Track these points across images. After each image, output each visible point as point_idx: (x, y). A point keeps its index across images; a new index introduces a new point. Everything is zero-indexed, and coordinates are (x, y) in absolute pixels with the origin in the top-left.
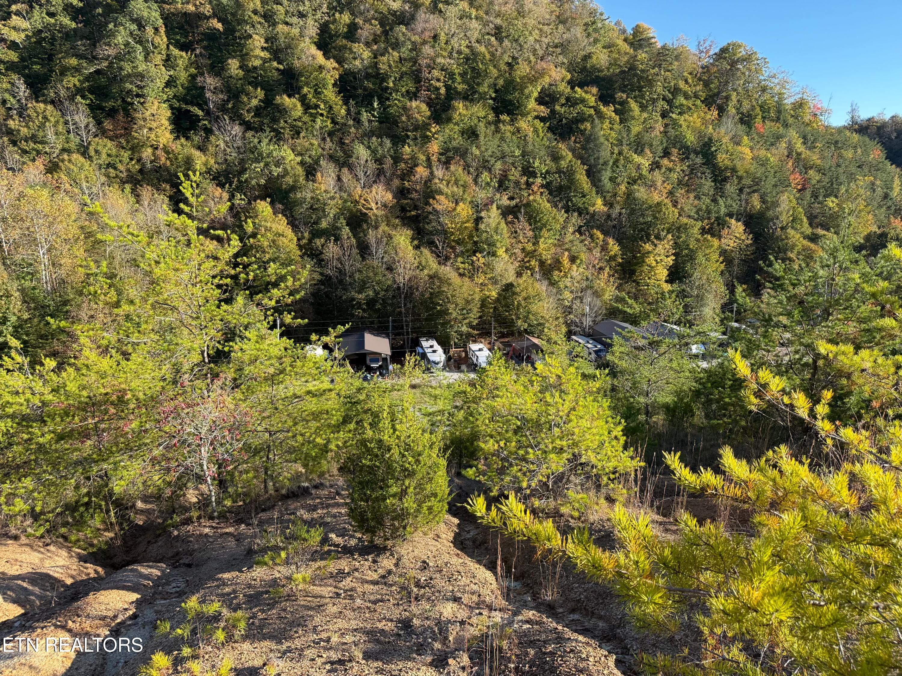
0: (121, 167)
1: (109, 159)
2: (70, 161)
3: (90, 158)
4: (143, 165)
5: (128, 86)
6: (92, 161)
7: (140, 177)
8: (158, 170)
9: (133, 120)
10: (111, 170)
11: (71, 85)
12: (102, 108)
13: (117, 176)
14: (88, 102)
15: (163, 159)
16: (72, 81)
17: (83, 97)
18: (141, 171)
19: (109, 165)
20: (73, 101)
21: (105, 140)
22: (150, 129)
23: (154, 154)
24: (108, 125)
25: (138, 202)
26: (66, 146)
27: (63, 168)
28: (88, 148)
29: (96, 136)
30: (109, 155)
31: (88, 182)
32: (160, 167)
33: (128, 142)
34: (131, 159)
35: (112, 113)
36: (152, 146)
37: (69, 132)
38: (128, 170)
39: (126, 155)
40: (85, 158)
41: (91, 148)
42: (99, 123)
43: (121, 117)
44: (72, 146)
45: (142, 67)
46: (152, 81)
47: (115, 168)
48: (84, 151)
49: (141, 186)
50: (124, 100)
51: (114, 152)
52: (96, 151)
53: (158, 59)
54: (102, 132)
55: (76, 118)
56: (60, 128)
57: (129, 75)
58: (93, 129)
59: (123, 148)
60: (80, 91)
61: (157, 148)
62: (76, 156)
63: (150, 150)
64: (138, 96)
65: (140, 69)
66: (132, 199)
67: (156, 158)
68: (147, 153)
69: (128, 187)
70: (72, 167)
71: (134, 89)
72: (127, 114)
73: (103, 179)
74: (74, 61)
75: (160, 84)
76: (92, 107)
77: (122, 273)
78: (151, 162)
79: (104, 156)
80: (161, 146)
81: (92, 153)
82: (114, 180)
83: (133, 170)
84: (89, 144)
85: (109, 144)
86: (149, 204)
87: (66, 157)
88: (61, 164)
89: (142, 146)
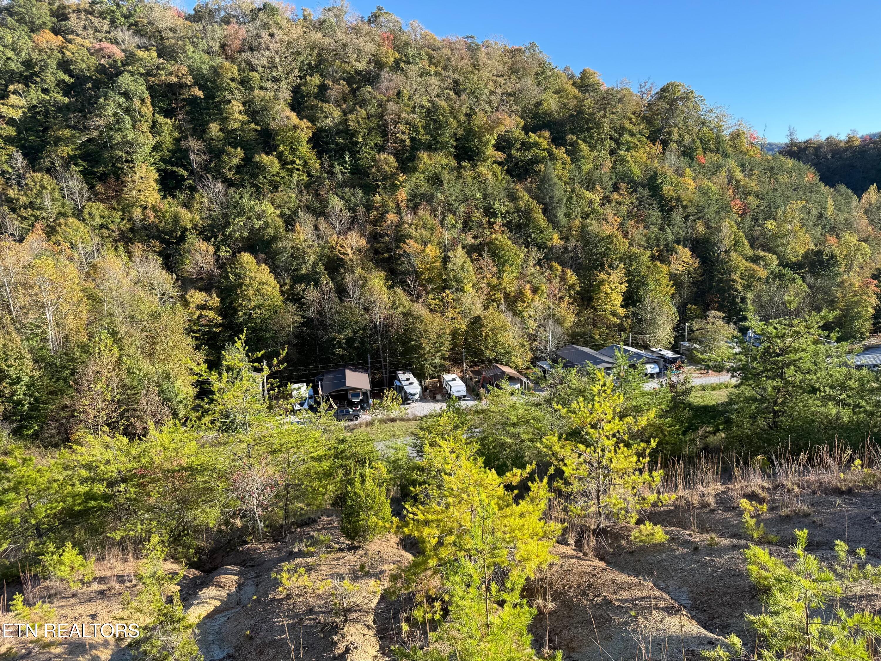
0: (112, 227)
1: (102, 221)
2: (66, 224)
3: (84, 220)
4: (134, 224)
5: (119, 153)
6: (86, 223)
7: (131, 236)
8: (146, 228)
9: (123, 184)
10: (104, 230)
11: (65, 155)
12: (94, 174)
13: (110, 236)
14: (81, 168)
15: (152, 218)
16: (66, 150)
17: (76, 164)
18: (131, 230)
19: (102, 226)
20: (68, 170)
21: (98, 203)
22: (139, 191)
23: (143, 213)
24: (99, 188)
25: (131, 260)
26: (62, 210)
27: (60, 232)
28: (82, 212)
29: (89, 200)
30: (101, 217)
31: (83, 243)
32: (149, 225)
33: (119, 204)
34: (122, 219)
35: (103, 178)
36: (141, 206)
37: (64, 197)
38: (120, 229)
39: (118, 216)
40: (80, 220)
41: (85, 211)
42: (92, 187)
43: (112, 180)
44: (68, 210)
45: (131, 136)
46: (140, 148)
47: (108, 228)
48: (79, 214)
49: (132, 244)
50: (114, 165)
51: (106, 213)
52: (90, 214)
53: (145, 127)
54: (95, 196)
55: (71, 184)
56: (57, 195)
57: (118, 143)
58: (87, 194)
59: (115, 209)
60: (72, 159)
61: (146, 208)
62: (71, 220)
63: (139, 210)
64: (127, 161)
65: (129, 138)
66: (125, 258)
67: (146, 217)
68: (137, 213)
69: (121, 245)
70: (68, 230)
71: (124, 155)
72: (118, 178)
73: (97, 239)
74: (67, 133)
75: (147, 149)
76: (83, 172)
77: (122, 330)
78: (141, 221)
79: (97, 218)
80: (150, 205)
81: (86, 216)
82: (106, 240)
83: (124, 228)
84: (83, 207)
85: (102, 206)
86: (141, 261)
87: (62, 221)
88: (58, 228)
89: (132, 206)
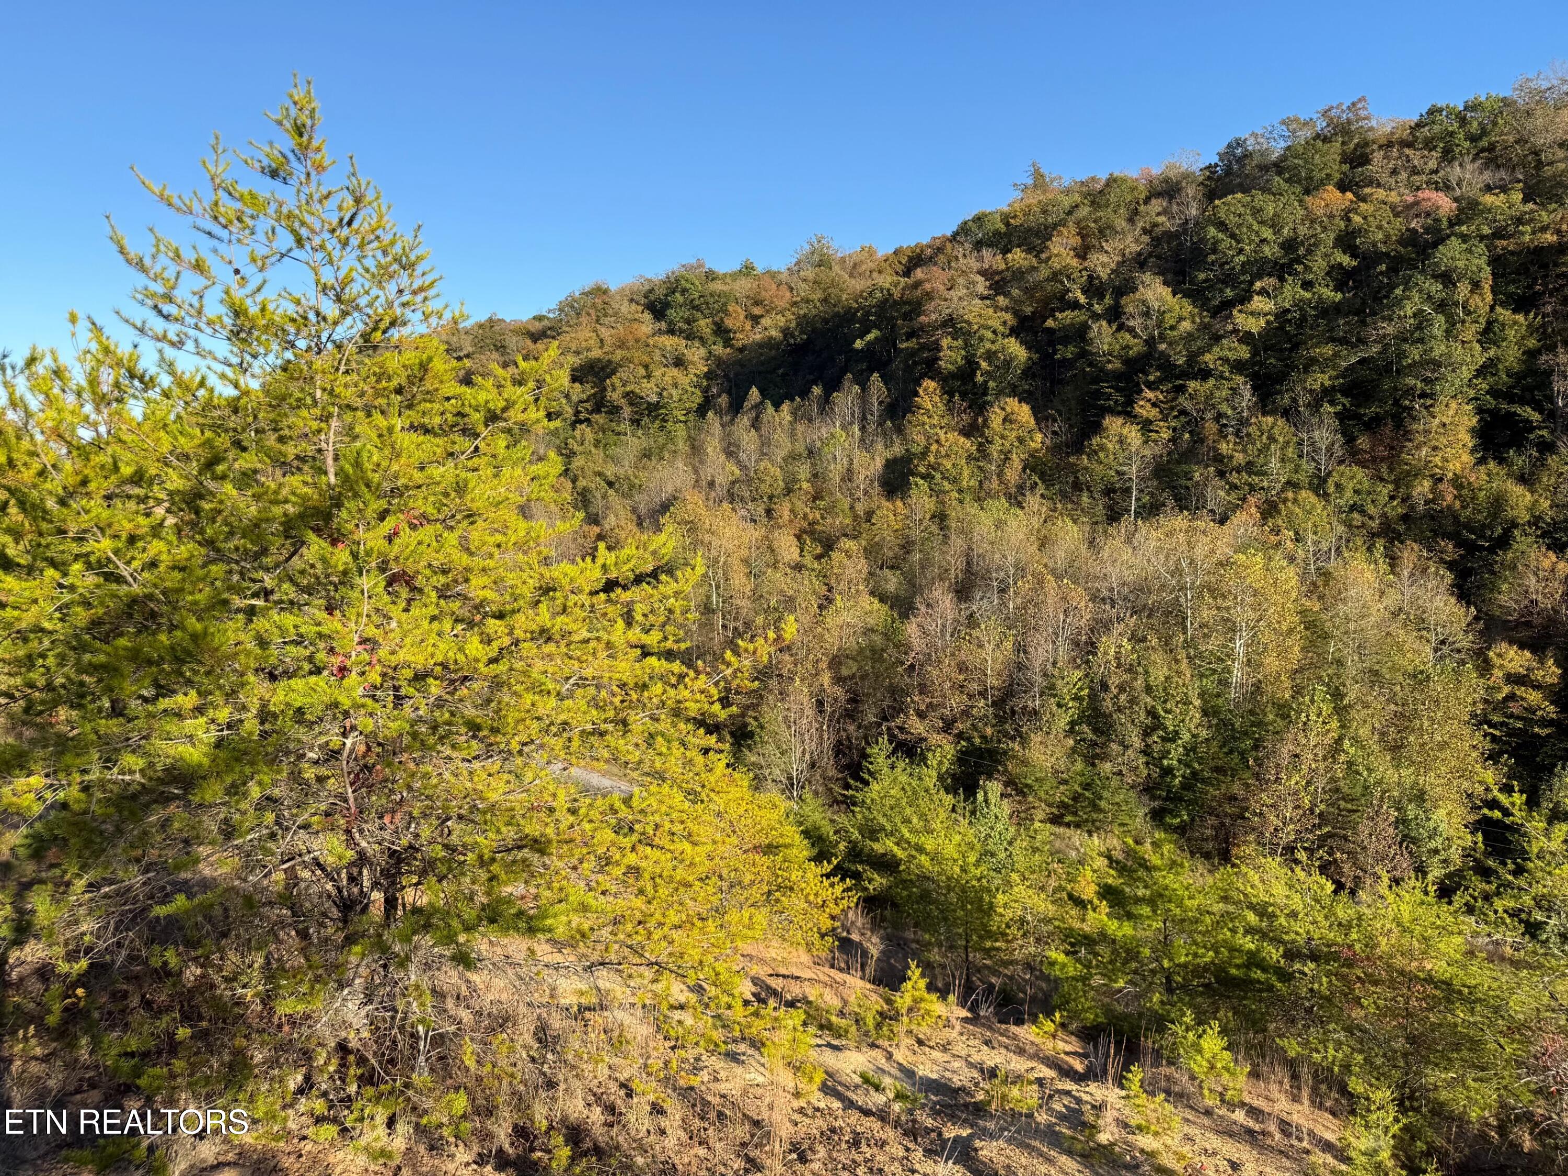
0: (1371, 510)
1: (1356, 499)
2: (1295, 501)
3: (1326, 495)
4: (1412, 508)
5: (1410, 381)
6: (1328, 501)
7: (1401, 528)
8: (1432, 516)
9: (1407, 435)
10: (1355, 515)
11: (1317, 386)
12: (1358, 417)
13: (1363, 525)
14: (1339, 407)
15: (1449, 498)
16: (1320, 379)
17: (1332, 403)
18: (1405, 518)
19: (1353, 508)
20: (1318, 411)
21: (1355, 468)
22: (1435, 448)
23: (1433, 490)
24: (1363, 442)
25: (1393, 572)
26: (1295, 477)
27: (1284, 512)
28: (1325, 481)
29: (1341, 462)
30: (1357, 492)
31: (1315, 533)
32: (1441, 511)
33: (1391, 470)
34: (1392, 498)
35: (1372, 425)
36: (1432, 476)
37: (1300, 457)
38: (1384, 515)
39: (1385, 491)
40: (1318, 495)
41: (1330, 480)
42: (1350, 440)
43: (1388, 430)
44: (1302, 478)
45: (1438, 350)
46: (1454, 371)
47: (1363, 512)
48: (1319, 485)
49: (1402, 542)
50: (1396, 402)
51: (1366, 485)
52: (1338, 486)
53: (1470, 332)
54: (1353, 455)
55: (1317, 434)
56: (1291, 452)
57: (1413, 365)
58: (1338, 452)
59: (1382, 480)
60: (1327, 394)
61: (1441, 480)
62: (1304, 494)
63: (1427, 484)
64: (1423, 395)
65: (1436, 354)
66: (1383, 566)
67: (1438, 494)
68: (1422, 488)
69: (1380, 544)
70: (1297, 510)
71: (1419, 385)
72: (1399, 424)
73: (1341, 529)
74: (1328, 350)
75: (1466, 373)
76: (1341, 416)
77: (1352, 692)
78: (1426, 503)
79: (1348, 493)
80: (1450, 475)
81: (1331, 488)
82: (1356, 531)
83: (1391, 514)
84: (1329, 474)
85: (1360, 473)
86: (1412, 575)
87: (1290, 495)
88: (1281, 506)
89: (1416, 475)
